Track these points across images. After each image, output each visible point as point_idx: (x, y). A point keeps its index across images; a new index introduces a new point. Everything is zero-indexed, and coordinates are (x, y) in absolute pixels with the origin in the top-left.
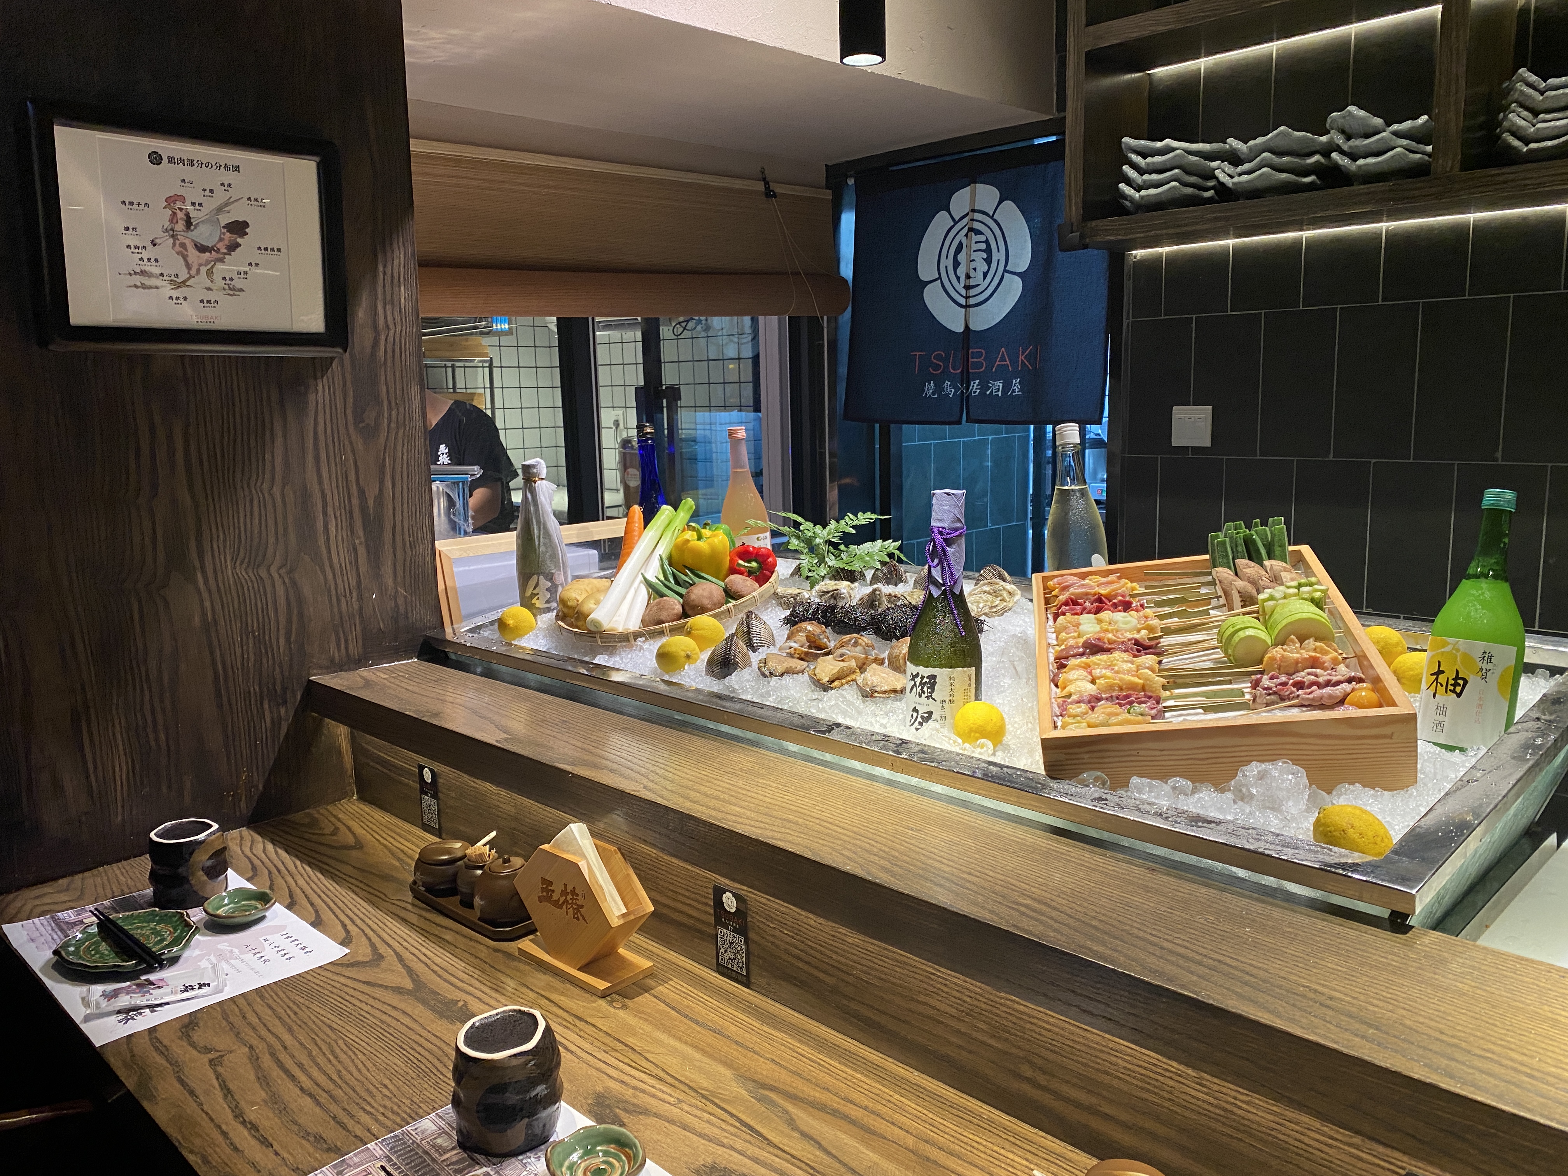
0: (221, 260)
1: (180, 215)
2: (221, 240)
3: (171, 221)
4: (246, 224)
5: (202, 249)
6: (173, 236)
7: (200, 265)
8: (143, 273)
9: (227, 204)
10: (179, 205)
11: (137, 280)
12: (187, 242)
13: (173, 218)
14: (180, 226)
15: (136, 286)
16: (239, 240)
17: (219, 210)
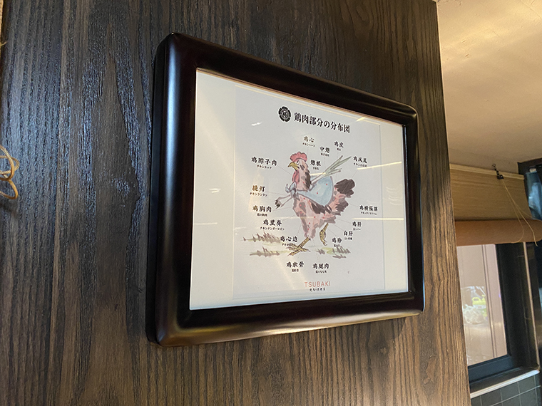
0: (332, 220)
1: (302, 173)
2: (333, 199)
3: (294, 179)
4: (351, 184)
5: (318, 209)
6: (294, 196)
7: (316, 226)
8: (267, 237)
9: (339, 163)
10: (301, 162)
11: (260, 245)
12: (306, 201)
13: (296, 177)
14: (301, 185)
15: (259, 253)
16: (346, 199)
17: (333, 169)
